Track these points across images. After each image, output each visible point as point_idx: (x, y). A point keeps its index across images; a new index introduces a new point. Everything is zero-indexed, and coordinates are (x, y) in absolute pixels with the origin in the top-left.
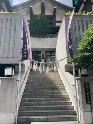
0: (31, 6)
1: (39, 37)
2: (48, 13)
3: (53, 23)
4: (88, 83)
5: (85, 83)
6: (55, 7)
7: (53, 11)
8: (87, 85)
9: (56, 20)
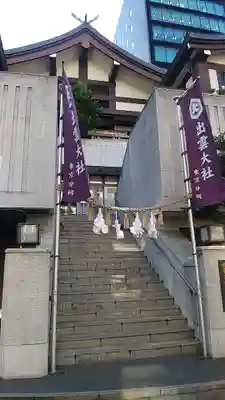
0: (54, 55)
2: (97, 74)
3: (107, 102)
5: (220, 262)
6: (115, 63)
7: (110, 71)
9: (117, 95)
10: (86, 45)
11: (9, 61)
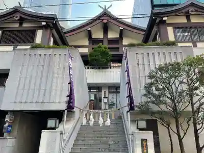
0: (90, 29)
1: (99, 68)
2: (112, 35)
3: (119, 48)
4: (146, 140)
5: (142, 140)
6: (121, 28)
7: (119, 32)
8: (144, 142)
9: (123, 44)
10: (105, 21)
11: (66, 35)
